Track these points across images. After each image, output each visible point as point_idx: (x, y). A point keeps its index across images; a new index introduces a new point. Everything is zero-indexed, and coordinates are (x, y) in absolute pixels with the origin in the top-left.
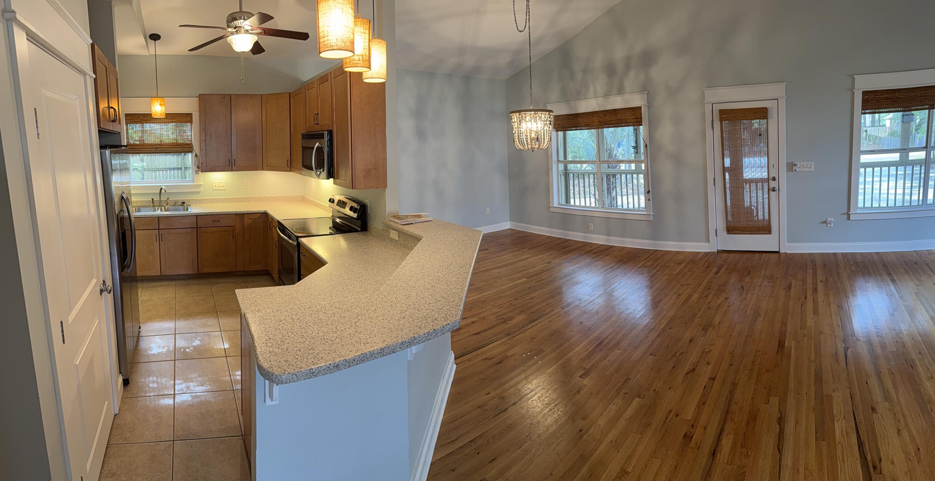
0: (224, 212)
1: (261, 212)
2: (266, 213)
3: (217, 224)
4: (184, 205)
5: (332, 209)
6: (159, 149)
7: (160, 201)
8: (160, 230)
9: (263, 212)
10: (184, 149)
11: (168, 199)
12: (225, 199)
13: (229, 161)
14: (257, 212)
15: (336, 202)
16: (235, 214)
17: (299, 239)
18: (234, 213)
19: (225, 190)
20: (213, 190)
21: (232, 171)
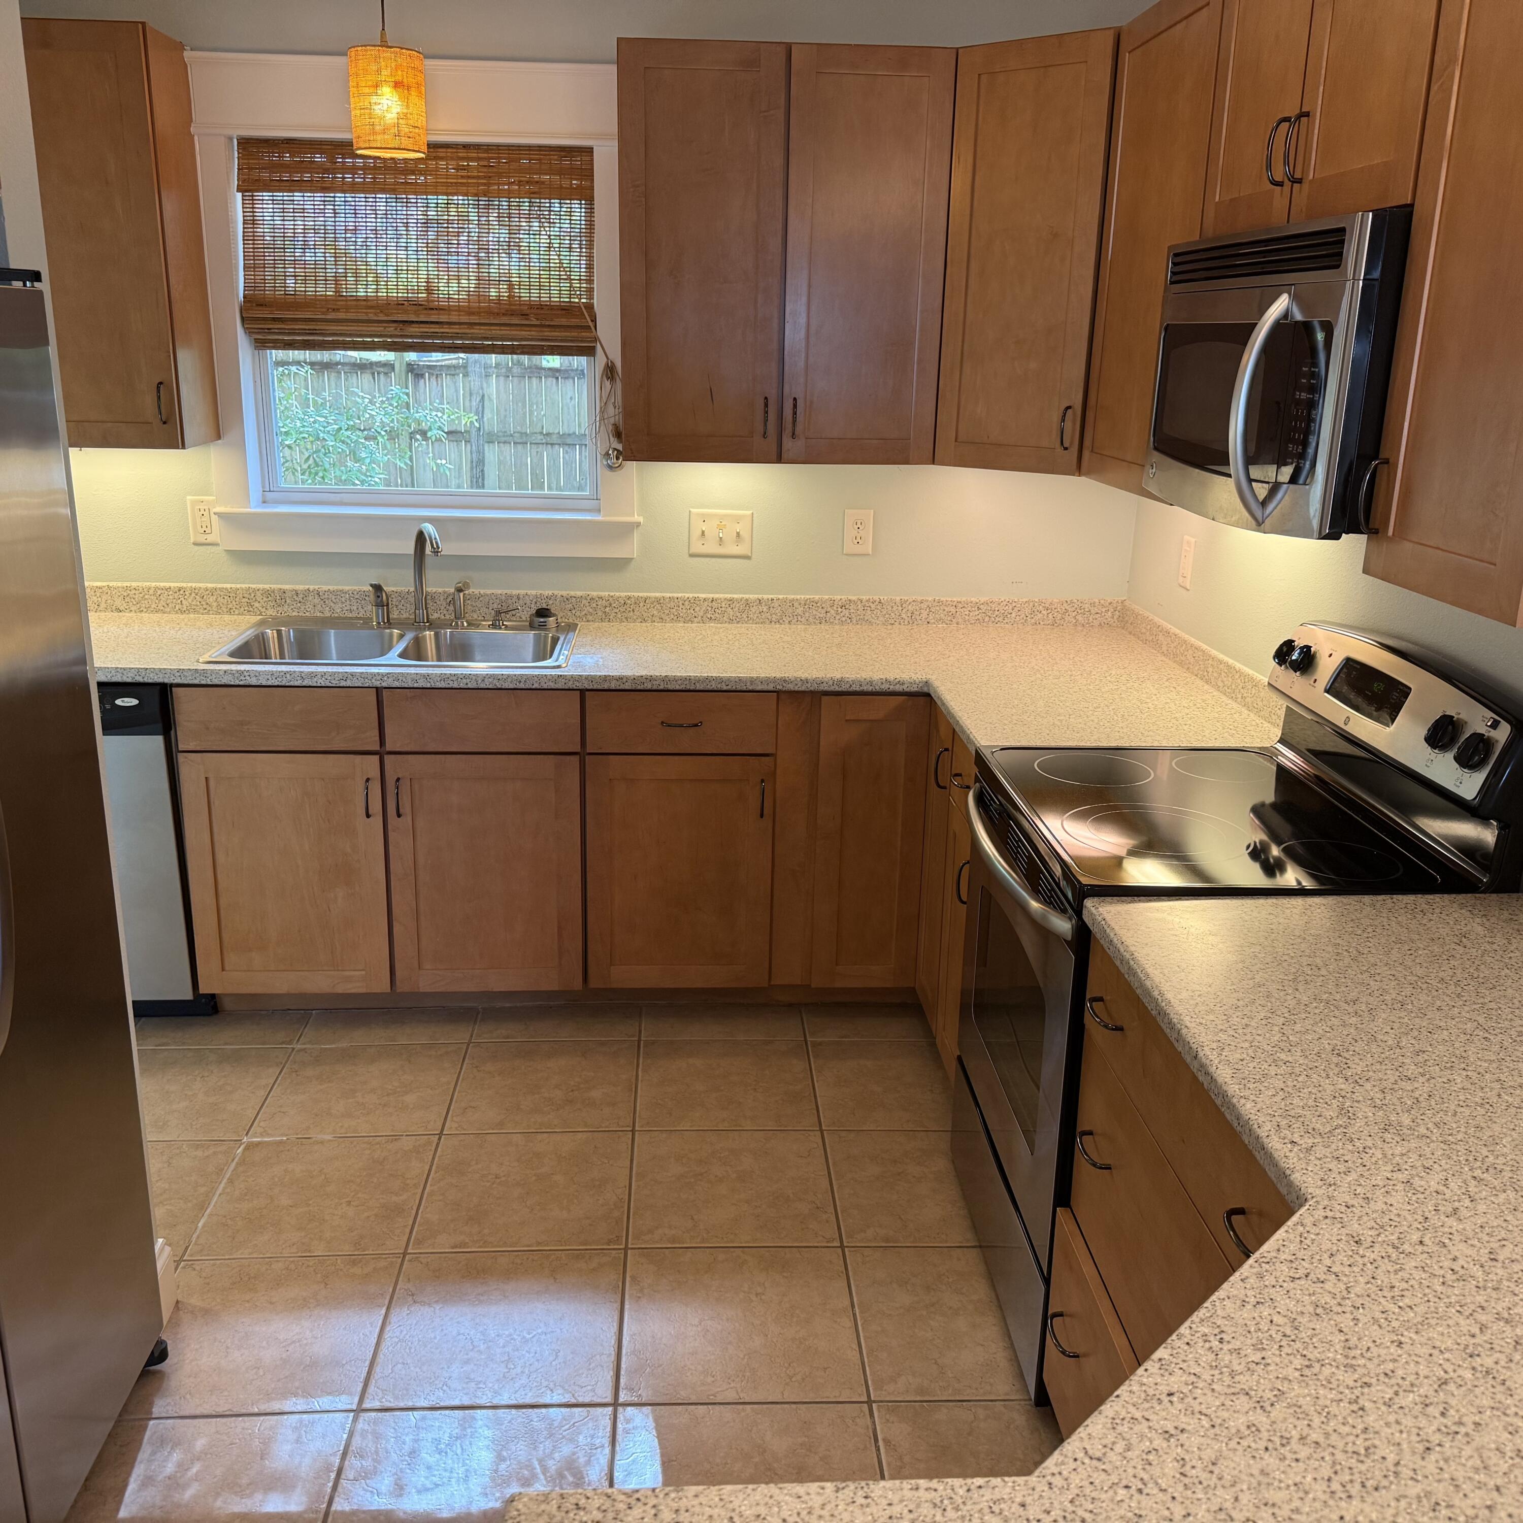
0: (720, 680)
1: (905, 688)
2: (928, 695)
3: (685, 741)
4: (543, 626)
5: (1284, 703)
6: (414, 329)
7: (422, 600)
8: (388, 758)
9: (914, 689)
10: (547, 333)
11: (460, 590)
12: (747, 603)
13: (766, 405)
14: (885, 687)
15: (1327, 667)
16: (778, 692)
17: (1089, 903)
18: (770, 688)
19: (747, 558)
20: (691, 556)
21: (779, 459)
